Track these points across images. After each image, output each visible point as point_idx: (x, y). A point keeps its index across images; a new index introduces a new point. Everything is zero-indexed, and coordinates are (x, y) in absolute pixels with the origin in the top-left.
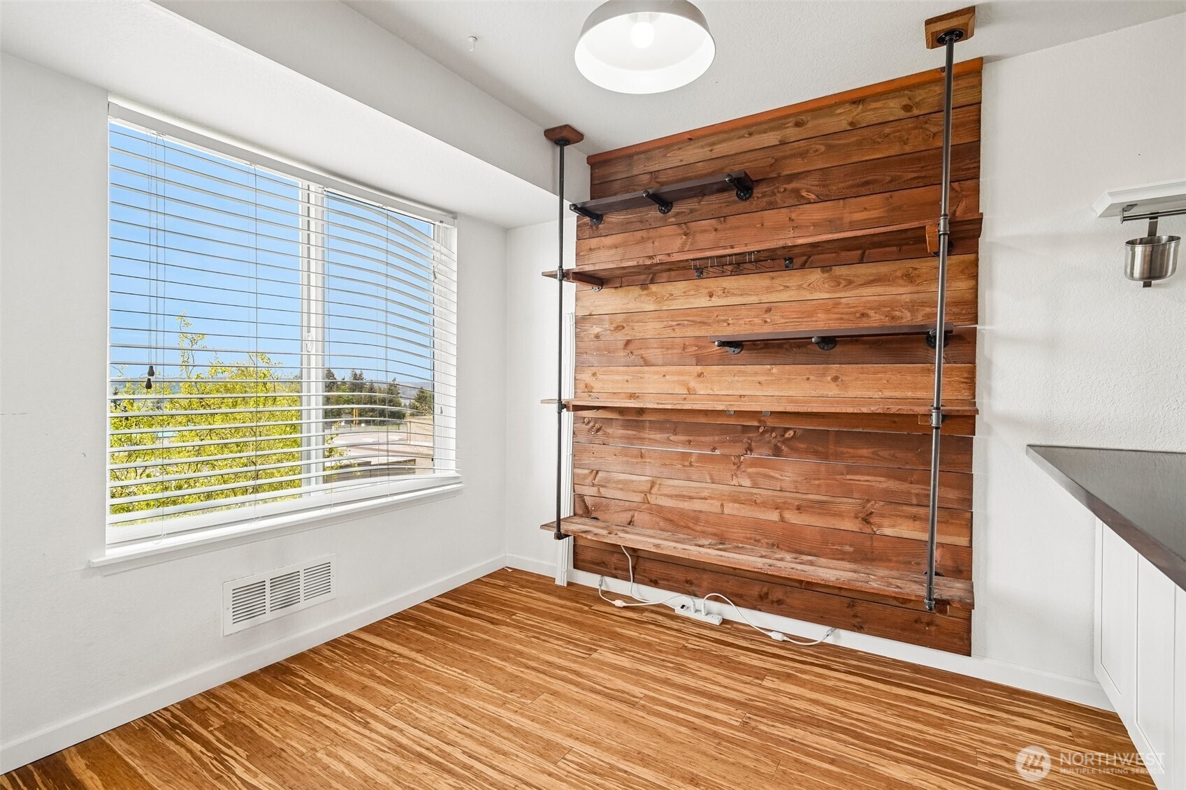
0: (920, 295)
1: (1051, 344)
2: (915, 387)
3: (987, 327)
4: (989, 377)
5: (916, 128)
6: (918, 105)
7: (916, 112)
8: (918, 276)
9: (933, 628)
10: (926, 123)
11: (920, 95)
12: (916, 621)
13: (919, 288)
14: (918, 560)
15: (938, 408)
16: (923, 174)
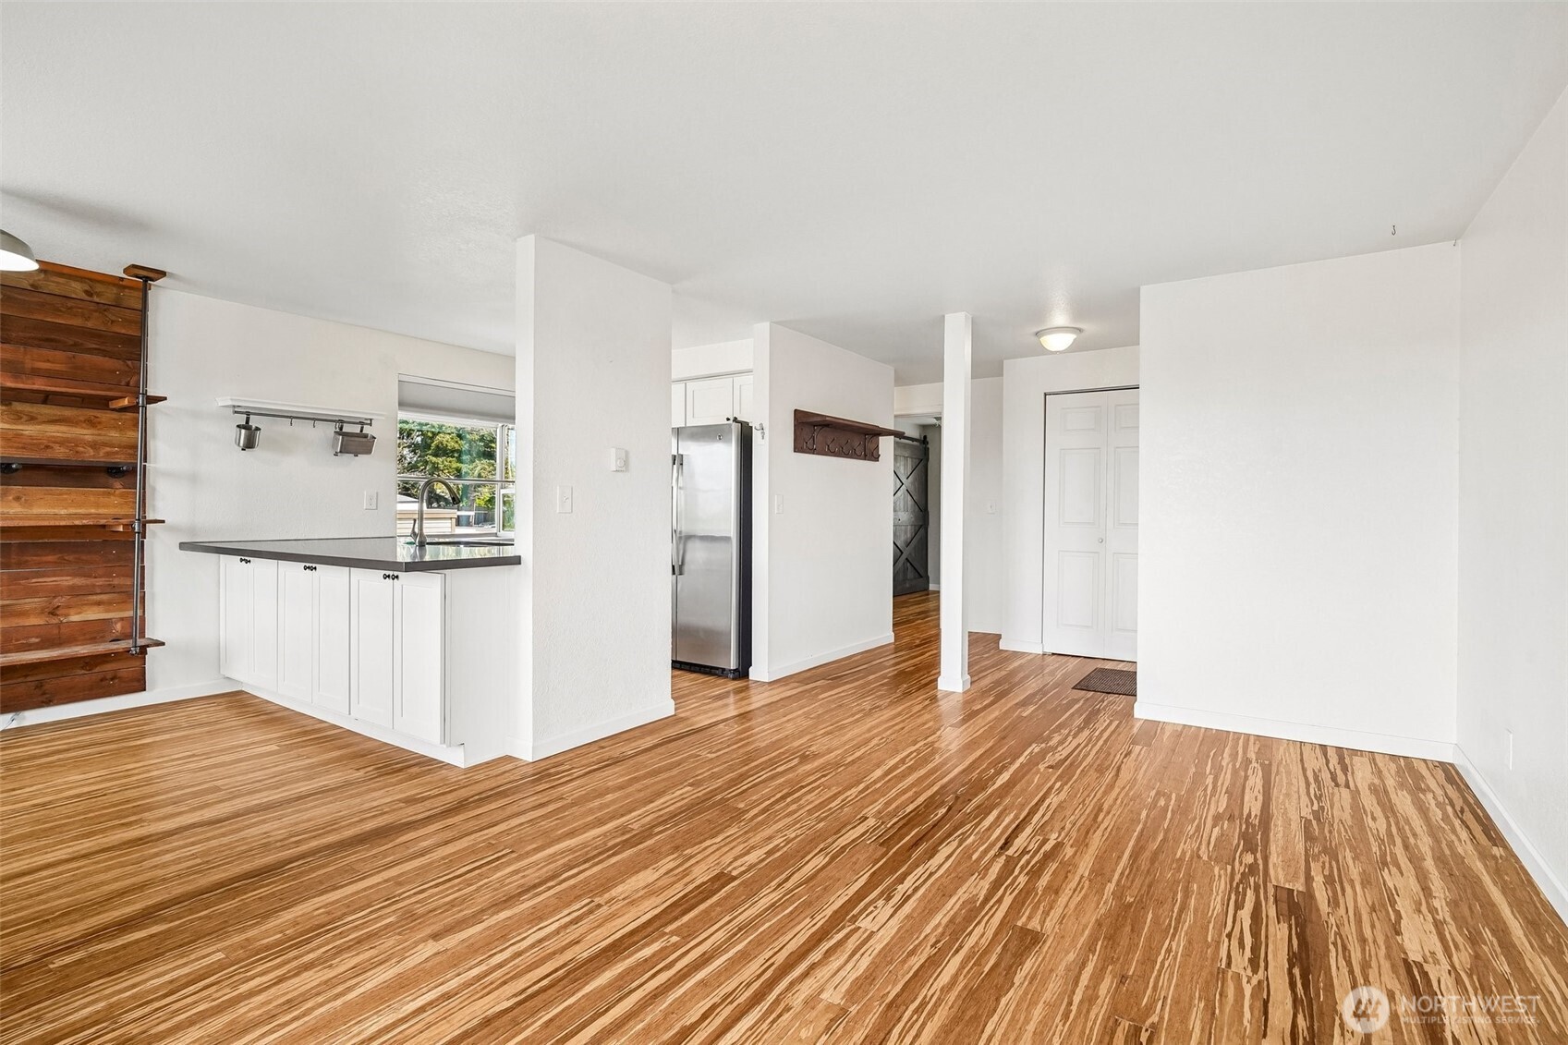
0: (101, 438)
1: (194, 479)
2: (97, 506)
3: (151, 465)
4: (154, 499)
5: (96, 311)
6: (98, 295)
7: (96, 299)
8: (100, 423)
9: (116, 681)
10: (105, 311)
11: (99, 288)
12: (102, 680)
13: (100, 432)
14: (101, 635)
15: (139, 520)
16: (103, 348)
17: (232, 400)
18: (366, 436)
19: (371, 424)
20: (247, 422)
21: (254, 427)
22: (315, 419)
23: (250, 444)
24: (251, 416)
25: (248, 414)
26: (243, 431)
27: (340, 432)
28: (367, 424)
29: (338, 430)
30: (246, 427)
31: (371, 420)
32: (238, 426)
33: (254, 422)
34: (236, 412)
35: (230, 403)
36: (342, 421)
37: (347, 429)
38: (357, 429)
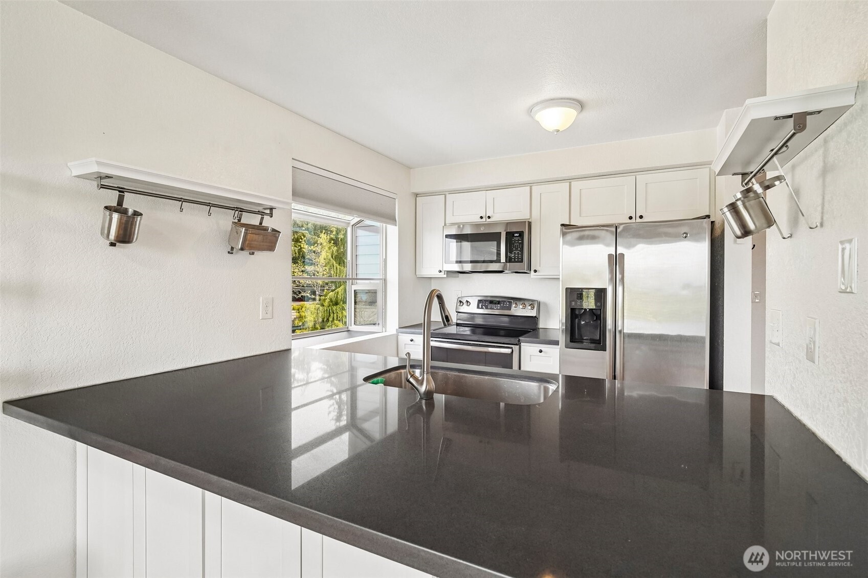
17: (98, 163)
18: (266, 229)
19: (271, 215)
20: (120, 202)
21: (130, 212)
22: (210, 204)
23: (125, 236)
24: (126, 194)
25: (122, 191)
26: (116, 216)
27: (238, 223)
28: (267, 214)
29: (236, 221)
30: (119, 208)
31: (271, 209)
32: (106, 208)
33: (131, 203)
34: (103, 187)
35: (95, 169)
36: (242, 210)
37: (248, 219)
38: (255, 220)
